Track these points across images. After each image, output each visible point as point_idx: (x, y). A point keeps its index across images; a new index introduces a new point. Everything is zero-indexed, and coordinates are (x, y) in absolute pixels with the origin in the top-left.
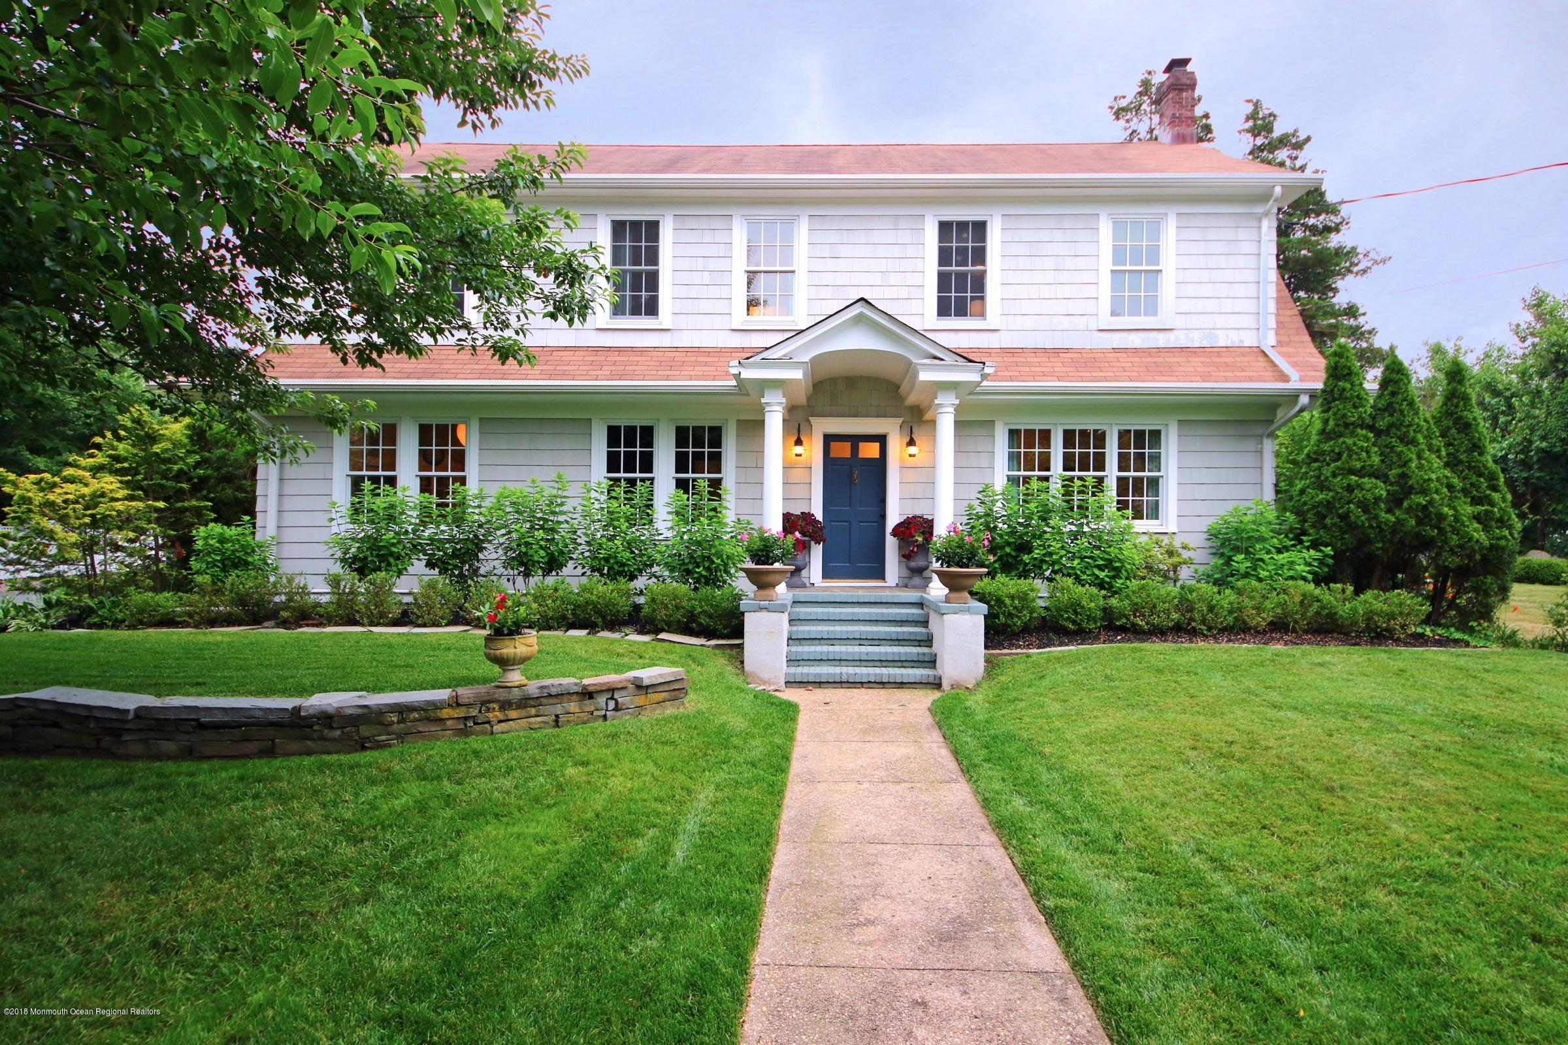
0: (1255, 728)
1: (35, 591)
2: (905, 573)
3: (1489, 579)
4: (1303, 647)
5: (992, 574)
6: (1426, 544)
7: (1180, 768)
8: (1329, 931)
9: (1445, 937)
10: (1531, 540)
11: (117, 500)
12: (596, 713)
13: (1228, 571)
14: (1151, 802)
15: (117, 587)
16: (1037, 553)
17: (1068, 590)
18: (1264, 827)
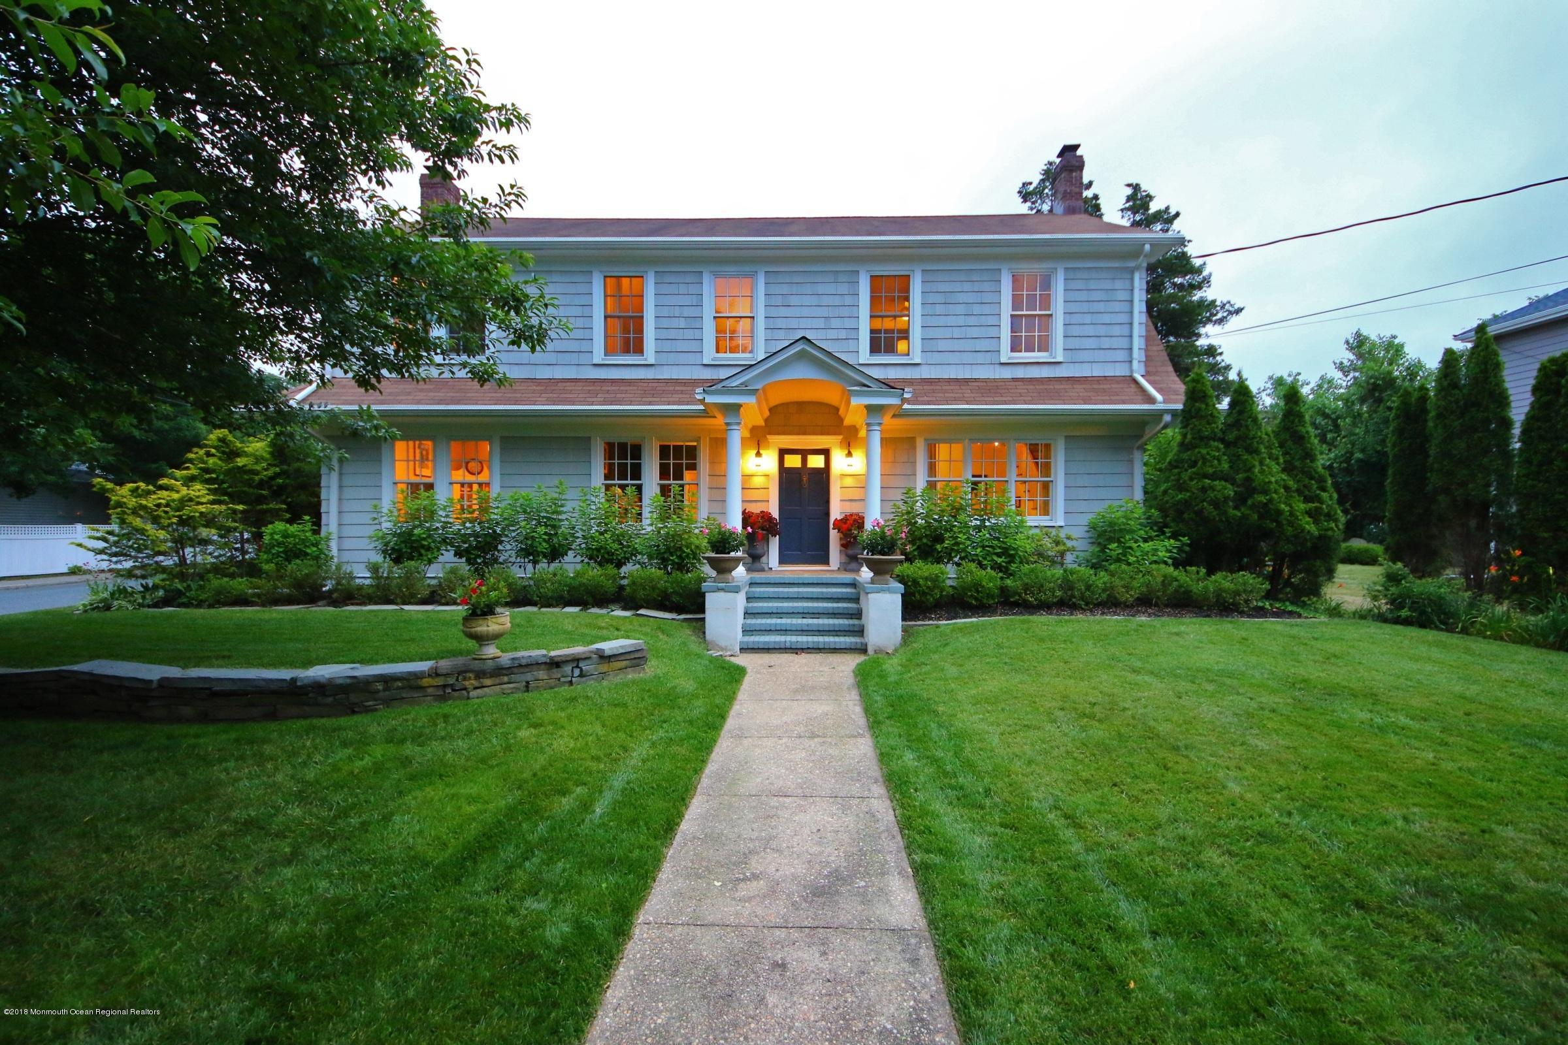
0: (1115, 691)
1: (137, 577)
2: (844, 559)
3: (1318, 563)
4: (1163, 619)
5: (909, 559)
6: (1266, 534)
7: (1048, 727)
8: (1164, 892)
9: (1273, 901)
10: (1352, 530)
11: (202, 504)
12: (562, 679)
13: (1103, 557)
14: (1020, 757)
15: (202, 574)
16: (947, 543)
17: (971, 572)
18: (1115, 785)
